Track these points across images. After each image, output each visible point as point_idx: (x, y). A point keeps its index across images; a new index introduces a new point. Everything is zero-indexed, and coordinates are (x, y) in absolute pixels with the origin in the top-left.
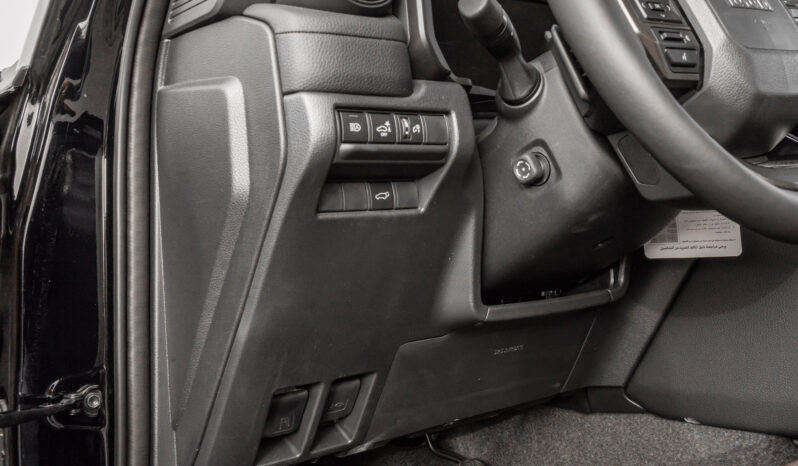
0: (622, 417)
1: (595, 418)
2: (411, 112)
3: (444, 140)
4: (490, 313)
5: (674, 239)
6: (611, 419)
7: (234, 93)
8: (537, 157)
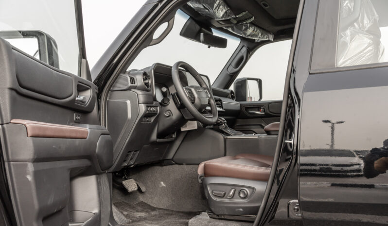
0: (170, 166)
1: (164, 167)
2: (153, 107)
3: (157, 111)
4: (158, 140)
5: (186, 127)
6: (168, 167)
7: (129, 102)
8: (169, 113)
